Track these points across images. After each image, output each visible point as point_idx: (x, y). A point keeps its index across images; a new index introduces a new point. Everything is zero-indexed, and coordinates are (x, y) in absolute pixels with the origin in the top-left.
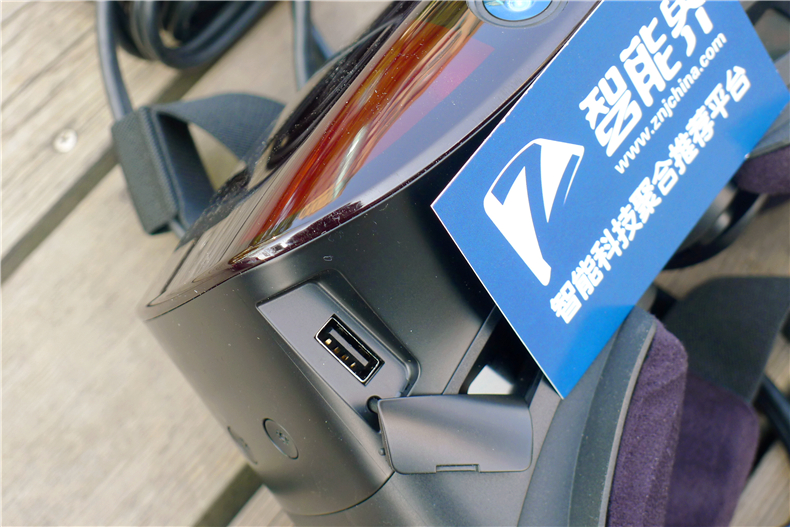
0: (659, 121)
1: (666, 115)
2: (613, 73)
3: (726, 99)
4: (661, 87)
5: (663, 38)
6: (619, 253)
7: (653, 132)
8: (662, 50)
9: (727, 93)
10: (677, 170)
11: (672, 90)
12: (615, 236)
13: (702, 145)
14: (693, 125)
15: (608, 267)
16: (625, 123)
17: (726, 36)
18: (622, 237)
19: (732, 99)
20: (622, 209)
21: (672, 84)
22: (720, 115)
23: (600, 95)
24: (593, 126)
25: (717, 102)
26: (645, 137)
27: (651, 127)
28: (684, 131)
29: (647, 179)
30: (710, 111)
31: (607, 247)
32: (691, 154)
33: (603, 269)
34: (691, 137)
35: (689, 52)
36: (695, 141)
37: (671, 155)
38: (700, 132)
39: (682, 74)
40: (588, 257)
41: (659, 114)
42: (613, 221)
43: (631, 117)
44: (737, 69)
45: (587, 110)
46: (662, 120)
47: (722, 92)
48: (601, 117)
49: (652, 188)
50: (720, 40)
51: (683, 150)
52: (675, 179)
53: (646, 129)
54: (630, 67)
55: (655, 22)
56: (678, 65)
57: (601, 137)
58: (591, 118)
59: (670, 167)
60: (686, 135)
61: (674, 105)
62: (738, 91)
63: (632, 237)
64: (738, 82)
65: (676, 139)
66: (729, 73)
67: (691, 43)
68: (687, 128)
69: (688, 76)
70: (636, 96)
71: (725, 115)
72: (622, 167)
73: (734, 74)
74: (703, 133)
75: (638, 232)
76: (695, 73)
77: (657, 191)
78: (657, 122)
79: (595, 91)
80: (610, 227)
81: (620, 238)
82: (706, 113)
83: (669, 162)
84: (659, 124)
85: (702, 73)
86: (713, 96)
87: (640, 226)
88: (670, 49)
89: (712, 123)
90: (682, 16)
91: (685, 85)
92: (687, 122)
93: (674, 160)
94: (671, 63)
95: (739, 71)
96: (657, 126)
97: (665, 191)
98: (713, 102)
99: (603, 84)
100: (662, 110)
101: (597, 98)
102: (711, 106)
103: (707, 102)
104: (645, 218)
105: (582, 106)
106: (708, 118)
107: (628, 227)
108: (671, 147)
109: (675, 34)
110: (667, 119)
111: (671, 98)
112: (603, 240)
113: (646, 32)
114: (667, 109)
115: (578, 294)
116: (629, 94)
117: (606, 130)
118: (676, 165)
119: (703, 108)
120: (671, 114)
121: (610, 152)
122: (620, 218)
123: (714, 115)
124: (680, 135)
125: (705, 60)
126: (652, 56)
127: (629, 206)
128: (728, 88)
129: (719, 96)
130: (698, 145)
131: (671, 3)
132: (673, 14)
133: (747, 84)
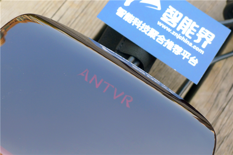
1: (176, 36)
2: (181, 15)
3: (188, 58)
4: (183, 33)
5: (195, 31)
6: (137, 28)
8: (192, 31)
9: (190, 57)
10: (164, 44)
11: (184, 37)
12: (141, 25)
13: (173, 52)
14: (177, 47)
15: (133, 25)
16: (170, 22)
17: (204, 54)
18: (142, 28)
19: (188, 60)
20: (149, 26)
21: (186, 37)
22: (183, 56)
23: (175, 12)
24: (166, 11)
25: (186, 55)
26: (169, 30)
27: (172, 31)
28: (175, 44)
29: (158, 33)
30: (182, 52)
31: (138, 23)
32: (169, 48)
33: (132, 23)
34: (174, 47)
35: (195, 41)
36: (173, 49)
37: (167, 40)
38: (176, 50)
39: (189, 39)
40: (134, 17)
42: (145, 24)
43: (172, 24)
44: (197, 60)
46: (175, 35)
47: (189, 56)
48: (169, 13)
49: (157, 36)
50: (202, 52)
51: (169, 45)
52: (161, 43)
53: (171, 30)
54: (184, 21)
55: (198, 26)
57: (165, 15)
58: (168, 10)
60: (174, 45)
61: (180, 39)
62: (191, 62)
63: (142, 31)
64: (194, 61)
65: (171, 41)
66: (195, 57)
67: (197, 41)
68: (176, 45)
69: (189, 42)
70: (178, 24)
71: (183, 58)
72: (159, 23)
73: (195, 59)
74: (176, 51)
75: (144, 33)
76: (190, 44)
77: (156, 37)
78: (174, 33)
79: (175, 10)
80: (143, 23)
81: (141, 27)
82: (182, 51)
83: (165, 40)
85: (191, 47)
86: (187, 53)
87: (146, 33)
88: (193, 34)
89: (180, 54)
90: (203, 36)
91: (186, 41)
93: (166, 42)
94: (190, 35)
96: (172, 33)
97: (157, 40)
98: (185, 53)
99: (177, 12)
100: (177, 34)
102: (184, 53)
103: (185, 51)
104: (148, 35)
105: (170, 7)
106: (180, 52)
107: (145, 29)
108: (169, 40)
109: (197, 35)
111: (181, 37)
112: (140, 21)
113: (195, 24)
114: (178, 36)
115: (124, 16)
116: (178, 22)
117: (167, 16)
118: (165, 43)
119: (182, 49)
120: (177, 38)
121: (161, 19)
122: (147, 26)
123: (182, 54)
124: (173, 43)
125: (194, 47)
126: (189, 28)
127: (150, 28)
128: (191, 58)
129: (188, 55)
130: (172, 50)
131: (204, 31)
132: (202, 33)
133: (194, 65)
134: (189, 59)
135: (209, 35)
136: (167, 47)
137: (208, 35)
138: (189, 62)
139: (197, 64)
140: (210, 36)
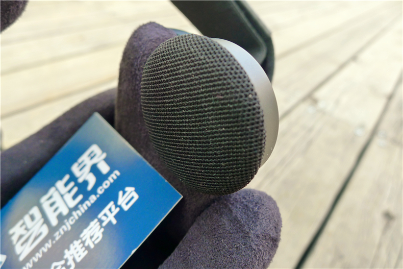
0: (60, 234)
1: (66, 230)
2: (35, 211)
3: (118, 209)
4: (65, 212)
5: (72, 184)
7: (54, 242)
8: (69, 191)
9: (117, 206)
10: (68, 267)
11: (74, 213)
13: (92, 246)
14: (86, 234)
16: (36, 238)
17: (120, 171)
19: (121, 210)
21: (76, 208)
22: (110, 222)
23: (24, 224)
24: (15, 242)
25: (109, 214)
26: (48, 245)
27: (53, 239)
28: (78, 238)
30: (101, 221)
32: (81, 255)
34: (83, 242)
35: (90, 188)
36: (86, 244)
37: (65, 257)
38: (91, 237)
39: (82, 202)
41: (61, 230)
43: (40, 234)
44: (127, 189)
45: (13, 234)
46: (62, 233)
47: (113, 207)
48: (21, 237)
50: (116, 174)
51: (76, 253)
53: (50, 241)
55: (67, 177)
56: (80, 197)
57: (18, 249)
58: (14, 239)
59: (62, 266)
60: (80, 241)
61: (72, 223)
62: (127, 204)
64: (128, 197)
65: (72, 246)
66: (121, 193)
67: (92, 180)
68: (81, 236)
69: (87, 202)
70: (46, 221)
71: (114, 222)
73: (125, 193)
74: (93, 239)
76: (93, 198)
78: (58, 235)
79: (21, 222)
82: (98, 223)
83: (63, 262)
84: (60, 236)
85: (98, 200)
86: (106, 210)
88: (76, 189)
89: (102, 230)
90: (87, 169)
91: (83, 208)
92: (81, 232)
93: (67, 260)
94: (74, 197)
95: (130, 190)
96: (57, 238)
98: (105, 215)
99: (27, 218)
100: (64, 227)
101: (21, 226)
102: (104, 218)
103: (100, 216)
105: (11, 232)
106: (99, 227)
108: (66, 251)
109: (80, 180)
110: (66, 233)
111: (72, 218)
113: (60, 184)
114: (68, 225)
116: (42, 221)
117: (22, 244)
118: (68, 264)
119: (96, 220)
120: (69, 228)
121: (21, 258)
123: (104, 224)
124: (75, 242)
125: (100, 191)
126: (62, 196)
128: (119, 203)
129: (110, 210)
130: (88, 248)
131: (80, 164)
132: (81, 170)
133: (136, 197)
134: (120, 207)
135: (89, 155)
136: (78, 260)
137: (90, 158)
138: (126, 208)
139: (136, 191)
140: (92, 155)
